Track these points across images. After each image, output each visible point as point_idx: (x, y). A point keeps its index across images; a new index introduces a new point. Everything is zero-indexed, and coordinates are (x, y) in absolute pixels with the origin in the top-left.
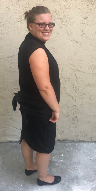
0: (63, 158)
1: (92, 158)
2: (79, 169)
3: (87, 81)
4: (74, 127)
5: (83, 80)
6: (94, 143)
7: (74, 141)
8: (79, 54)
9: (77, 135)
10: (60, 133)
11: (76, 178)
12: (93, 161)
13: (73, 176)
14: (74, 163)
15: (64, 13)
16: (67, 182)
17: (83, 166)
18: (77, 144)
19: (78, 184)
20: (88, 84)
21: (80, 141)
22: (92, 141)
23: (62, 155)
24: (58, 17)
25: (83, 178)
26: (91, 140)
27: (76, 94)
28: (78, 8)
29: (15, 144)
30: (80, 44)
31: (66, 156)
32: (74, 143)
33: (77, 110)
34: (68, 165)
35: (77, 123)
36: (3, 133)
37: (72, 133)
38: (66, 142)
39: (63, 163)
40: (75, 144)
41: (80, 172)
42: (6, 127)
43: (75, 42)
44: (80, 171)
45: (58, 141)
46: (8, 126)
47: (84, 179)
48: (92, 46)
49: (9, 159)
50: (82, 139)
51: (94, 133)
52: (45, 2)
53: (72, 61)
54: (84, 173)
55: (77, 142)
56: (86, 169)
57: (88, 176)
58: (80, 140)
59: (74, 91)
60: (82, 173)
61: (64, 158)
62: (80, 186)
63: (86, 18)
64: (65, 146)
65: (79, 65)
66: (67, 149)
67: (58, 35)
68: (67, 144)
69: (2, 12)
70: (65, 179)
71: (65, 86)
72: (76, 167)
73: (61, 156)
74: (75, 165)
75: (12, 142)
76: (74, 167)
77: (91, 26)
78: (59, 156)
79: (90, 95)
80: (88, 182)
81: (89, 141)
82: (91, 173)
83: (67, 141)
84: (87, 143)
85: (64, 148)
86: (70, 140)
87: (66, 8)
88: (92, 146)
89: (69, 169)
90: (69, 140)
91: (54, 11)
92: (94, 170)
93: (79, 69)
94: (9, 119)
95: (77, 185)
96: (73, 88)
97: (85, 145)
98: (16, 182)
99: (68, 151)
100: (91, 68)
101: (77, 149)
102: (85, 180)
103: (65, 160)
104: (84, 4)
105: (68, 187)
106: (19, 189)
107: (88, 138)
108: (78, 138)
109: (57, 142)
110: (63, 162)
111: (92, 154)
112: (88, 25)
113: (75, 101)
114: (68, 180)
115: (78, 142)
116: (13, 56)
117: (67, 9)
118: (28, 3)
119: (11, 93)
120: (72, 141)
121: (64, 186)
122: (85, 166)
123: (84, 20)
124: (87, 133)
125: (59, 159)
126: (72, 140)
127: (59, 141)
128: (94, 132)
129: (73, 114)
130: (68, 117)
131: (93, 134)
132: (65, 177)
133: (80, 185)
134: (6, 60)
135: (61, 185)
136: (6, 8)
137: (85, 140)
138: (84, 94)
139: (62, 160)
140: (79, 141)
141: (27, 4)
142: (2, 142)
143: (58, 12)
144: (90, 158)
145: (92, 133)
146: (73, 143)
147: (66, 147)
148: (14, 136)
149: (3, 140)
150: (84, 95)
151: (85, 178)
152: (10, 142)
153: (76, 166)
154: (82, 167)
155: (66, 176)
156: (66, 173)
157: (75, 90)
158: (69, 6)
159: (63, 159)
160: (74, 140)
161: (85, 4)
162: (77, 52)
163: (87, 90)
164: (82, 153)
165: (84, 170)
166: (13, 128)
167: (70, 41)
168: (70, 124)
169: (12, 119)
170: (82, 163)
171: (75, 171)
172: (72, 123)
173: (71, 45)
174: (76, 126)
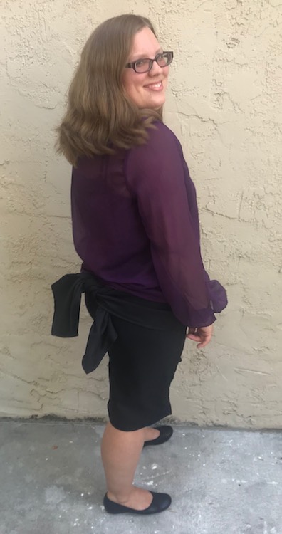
0: (154, 475)
1: (243, 481)
2: (199, 512)
3: (235, 242)
4: (197, 382)
5: (225, 239)
6: (258, 435)
7: (197, 425)
8: (209, 158)
9: (203, 407)
12: (247, 490)
14: (187, 495)
15: (161, 25)
17: (211, 504)
18: (204, 434)
20: (238, 252)
21: (215, 425)
22: (251, 426)
23: (154, 468)
26: (249, 426)
28: (206, 11)
29: (20, 424)
30: (212, 127)
31: (166, 471)
32: (196, 431)
35: (206, 372)
37: (190, 400)
40: (199, 435)
41: (202, 522)
43: (195, 118)
44: (199, 519)
48: (253, 132)
50: (222, 421)
51: (259, 405)
54: (213, 527)
55: (205, 429)
56: (220, 515)
58: (215, 422)
60: (206, 525)
61: (158, 475)
63: (232, 42)
65: (211, 193)
66: (172, 449)
72: (192, 507)
73: (149, 468)
74: (189, 501)
75: (10, 418)
76: (185, 507)
77: (248, 69)
78: (144, 468)
79: (244, 288)
81: (243, 426)
82: (234, 528)
83: (174, 423)
84: (238, 433)
86: (183, 420)
87: (168, 11)
88: (251, 444)
90: (180, 421)
92: (244, 518)
93: (211, 206)
97: (228, 439)
99: (174, 456)
100: (250, 203)
101: (203, 451)
103: (160, 483)
107: (240, 418)
108: (208, 415)
110: (154, 487)
111: (248, 469)
112: (240, 65)
115: (208, 427)
116: (7, 162)
117: (170, 15)
119: (5, 276)
120: (190, 425)
122: (218, 505)
123: (225, 49)
124: (236, 403)
125: (144, 479)
126: (191, 420)
128: (257, 400)
131: (257, 407)
137: (231, 423)
138: (228, 284)
139: (151, 483)
140: (211, 424)
144: (238, 481)
145: (252, 405)
146: (191, 431)
147: (171, 443)
148: (16, 402)
152: (5, 418)
153: (189, 504)
154: (211, 506)
156: (157, 522)
158: (177, 4)
159: (154, 479)
160: (196, 421)
162: (203, 151)
163: (235, 273)
164: (215, 464)
165: (215, 517)
166: (12, 378)
167: (181, 115)
168: (183, 372)
169: (8, 354)
170: (213, 493)
171: (185, 518)
172: (190, 372)
173: (183, 128)
174: (201, 379)
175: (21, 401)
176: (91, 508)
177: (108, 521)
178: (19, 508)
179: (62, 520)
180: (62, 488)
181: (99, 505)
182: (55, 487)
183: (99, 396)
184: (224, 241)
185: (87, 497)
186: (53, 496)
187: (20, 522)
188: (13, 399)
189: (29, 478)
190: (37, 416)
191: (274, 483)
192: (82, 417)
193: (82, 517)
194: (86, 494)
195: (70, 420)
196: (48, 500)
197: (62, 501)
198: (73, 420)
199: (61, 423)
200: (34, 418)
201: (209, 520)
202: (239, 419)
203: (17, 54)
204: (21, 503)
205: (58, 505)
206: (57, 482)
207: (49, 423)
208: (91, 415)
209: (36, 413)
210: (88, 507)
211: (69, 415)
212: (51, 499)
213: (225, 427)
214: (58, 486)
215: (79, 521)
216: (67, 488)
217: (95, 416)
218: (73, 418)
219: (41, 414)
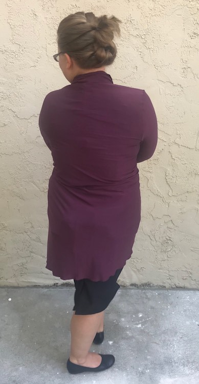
0: (141, 320)
2: (175, 343)
3: (193, 164)
4: (166, 258)
5: (186, 162)
7: (165, 287)
8: (177, 110)
9: (169, 275)
10: (135, 270)
11: (169, 362)
13: (162, 358)
14: (164, 333)
15: (149, 24)
16: (150, 369)
17: (181, 338)
18: (170, 293)
19: (172, 373)
20: (195, 171)
21: (177, 287)
23: (141, 316)
24: (135, 33)
25: (182, 361)
27: (171, 191)
28: (178, 15)
29: (46, 290)
30: (180, 89)
31: (148, 318)
32: (165, 292)
33: (171, 225)
34: (152, 335)
35: (172, 251)
36: (21, 267)
37: (161, 270)
38: (147, 289)
39: (142, 332)
40: (167, 294)
41: (177, 350)
42: (29, 257)
43: (169, 84)
44: (175, 348)
45: (131, 287)
46: (32, 254)
47: (184, 365)
49: (33, 319)
50: (181, 284)
53: (163, 124)
54: (185, 353)
55: (170, 289)
56: (189, 345)
57: (193, 359)
58: (177, 285)
59: (167, 185)
60: (180, 352)
61: (143, 320)
62: (176, 379)
63: (194, 35)
64: (147, 296)
65: (178, 132)
66: (151, 303)
67: (135, 71)
68: (149, 294)
69: (21, 24)
70: (146, 362)
71: (148, 175)
72: (169, 340)
73: (137, 316)
74: (166, 336)
75: (39, 286)
76: (165, 340)
78: (134, 316)
80: (193, 371)
81: (195, 287)
83: (150, 287)
84: (192, 292)
85: (145, 301)
86: (155, 284)
87: (153, 15)
89: (153, 342)
90: (153, 285)
91: (128, 20)
93: (178, 141)
94: (34, 240)
95: (170, 377)
96: (165, 180)
97: (186, 296)
98: (48, 366)
99: (152, 308)
101: (171, 304)
102: (187, 366)
103: (146, 325)
104: (190, 6)
105: (151, 379)
106: (53, 381)
108: (172, 280)
109: (130, 289)
110: (142, 328)
112: (198, 50)
113: (167, 206)
114: (150, 366)
115: (172, 289)
117: (155, 18)
118: (74, 5)
119: (39, 189)
120: (161, 288)
121: (143, 378)
122: (186, 339)
123: (189, 39)
124: (191, 271)
125: (135, 323)
126: (161, 284)
127: (134, 287)
129: (164, 233)
130: (154, 239)
132: (146, 359)
133: (177, 376)
134: (29, 121)
135: (138, 375)
136: (30, 15)
137: (187, 285)
138: (188, 192)
139: (140, 326)
140: (174, 286)
141: (72, 7)
142: (20, 286)
143: (136, 23)
144: (197, 323)
146: (161, 292)
147: (149, 299)
148: (43, 274)
149: (23, 282)
150: (187, 194)
151: (186, 363)
152: (36, 286)
153: (167, 339)
154: (181, 340)
155: (148, 357)
156: (148, 351)
157: (169, 183)
158: (159, 10)
159: (141, 323)
160: (164, 285)
161: (192, 7)
162: (173, 105)
163: (192, 185)
164: (180, 312)
165: (185, 346)
167: (160, 82)
168: (157, 252)
169: (39, 241)
170: (181, 331)
171: (166, 348)
172: (161, 252)
173: (161, 90)
174: (169, 256)
175: (47, 274)
177: (115, 351)
184: (185, 164)
189: (57, 325)
200: (56, 285)
201: (182, 348)
202: (193, 282)
207: (65, 289)
213: (183, 288)
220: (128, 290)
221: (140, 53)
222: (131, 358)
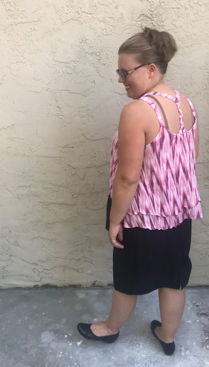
2: (141, 343)
11: (131, 362)
13: (126, 358)
14: (133, 332)
15: (102, 42)
17: (149, 337)
24: (91, 51)
25: (145, 361)
29: (27, 292)
36: (3, 270)
42: (9, 260)
44: (140, 348)
45: (108, 287)
46: (12, 258)
49: (9, 322)
52: (65, 24)
54: (149, 352)
57: (155, 359)
60: (145, 352)
67: (94, 85)
70: (110, 363)
72: (136, 340)
74: (134, 336)
75: (21, 288)
94: (12, 244)
101: (145, 303)
116: (13, 125)
142: (3, 288)
143: (89, 42)
148: (24, 277)
149: (5, 284)
151: (148, 363)
152: (18, 288)
155: (113, 358)
156: (114, 351)
164: (152, 311)
166: (21, 261)
167: (117, 94)
169: (18, 245)
171: (131, 347)
173: (119, 102)
175: (27, 276)
176: (71, 344)
177: (81, 352)
178: (23, 347)
179: (51, 354)
180: (53, 332)
181: (76, 342)
182: (48, 332)
183: (77, 270)
185: (69, 337)
186: (47, 337)
187: (24, 357)
188: (23, 275)
189: (31, 327)
190: (38, 285)
191: (189, 321)
192: (67, 285)
193: (64, 350)
194: (68, 335)
195: (59, 287)
196: (43, 341)
197: (52, 341)
198: (61, 287)
199: (54, 290)
200: (36, 287)
203: (16, 61)
204: (25, 344)
205: (49, 343)
206: (50, 328)
207: (46, 290)
208: (73, 283)
209: (37, 283)
210: (70, 343)
211: (59, 284)
212: (45, 340)
214: (50, 331)
215: (62, 354)
216: (56, 332)
217: (75, 284)
218: (62, 286)
219: (40, 284)
220: (106, 290)
221: (96, 69)
222: (96, 359)
